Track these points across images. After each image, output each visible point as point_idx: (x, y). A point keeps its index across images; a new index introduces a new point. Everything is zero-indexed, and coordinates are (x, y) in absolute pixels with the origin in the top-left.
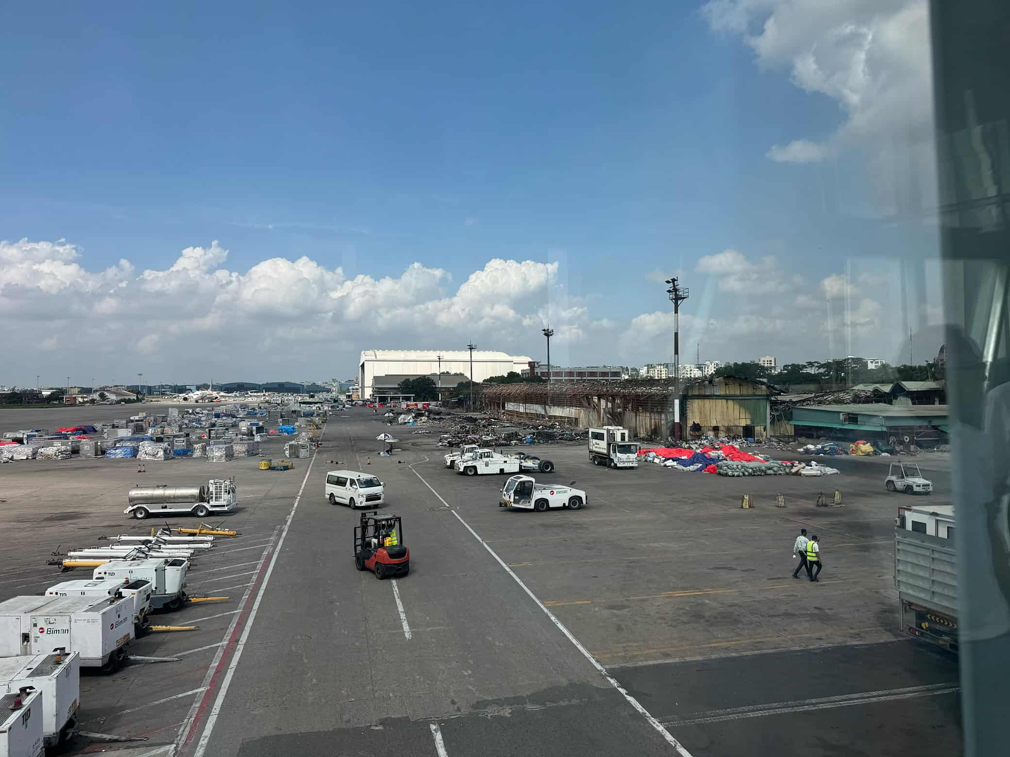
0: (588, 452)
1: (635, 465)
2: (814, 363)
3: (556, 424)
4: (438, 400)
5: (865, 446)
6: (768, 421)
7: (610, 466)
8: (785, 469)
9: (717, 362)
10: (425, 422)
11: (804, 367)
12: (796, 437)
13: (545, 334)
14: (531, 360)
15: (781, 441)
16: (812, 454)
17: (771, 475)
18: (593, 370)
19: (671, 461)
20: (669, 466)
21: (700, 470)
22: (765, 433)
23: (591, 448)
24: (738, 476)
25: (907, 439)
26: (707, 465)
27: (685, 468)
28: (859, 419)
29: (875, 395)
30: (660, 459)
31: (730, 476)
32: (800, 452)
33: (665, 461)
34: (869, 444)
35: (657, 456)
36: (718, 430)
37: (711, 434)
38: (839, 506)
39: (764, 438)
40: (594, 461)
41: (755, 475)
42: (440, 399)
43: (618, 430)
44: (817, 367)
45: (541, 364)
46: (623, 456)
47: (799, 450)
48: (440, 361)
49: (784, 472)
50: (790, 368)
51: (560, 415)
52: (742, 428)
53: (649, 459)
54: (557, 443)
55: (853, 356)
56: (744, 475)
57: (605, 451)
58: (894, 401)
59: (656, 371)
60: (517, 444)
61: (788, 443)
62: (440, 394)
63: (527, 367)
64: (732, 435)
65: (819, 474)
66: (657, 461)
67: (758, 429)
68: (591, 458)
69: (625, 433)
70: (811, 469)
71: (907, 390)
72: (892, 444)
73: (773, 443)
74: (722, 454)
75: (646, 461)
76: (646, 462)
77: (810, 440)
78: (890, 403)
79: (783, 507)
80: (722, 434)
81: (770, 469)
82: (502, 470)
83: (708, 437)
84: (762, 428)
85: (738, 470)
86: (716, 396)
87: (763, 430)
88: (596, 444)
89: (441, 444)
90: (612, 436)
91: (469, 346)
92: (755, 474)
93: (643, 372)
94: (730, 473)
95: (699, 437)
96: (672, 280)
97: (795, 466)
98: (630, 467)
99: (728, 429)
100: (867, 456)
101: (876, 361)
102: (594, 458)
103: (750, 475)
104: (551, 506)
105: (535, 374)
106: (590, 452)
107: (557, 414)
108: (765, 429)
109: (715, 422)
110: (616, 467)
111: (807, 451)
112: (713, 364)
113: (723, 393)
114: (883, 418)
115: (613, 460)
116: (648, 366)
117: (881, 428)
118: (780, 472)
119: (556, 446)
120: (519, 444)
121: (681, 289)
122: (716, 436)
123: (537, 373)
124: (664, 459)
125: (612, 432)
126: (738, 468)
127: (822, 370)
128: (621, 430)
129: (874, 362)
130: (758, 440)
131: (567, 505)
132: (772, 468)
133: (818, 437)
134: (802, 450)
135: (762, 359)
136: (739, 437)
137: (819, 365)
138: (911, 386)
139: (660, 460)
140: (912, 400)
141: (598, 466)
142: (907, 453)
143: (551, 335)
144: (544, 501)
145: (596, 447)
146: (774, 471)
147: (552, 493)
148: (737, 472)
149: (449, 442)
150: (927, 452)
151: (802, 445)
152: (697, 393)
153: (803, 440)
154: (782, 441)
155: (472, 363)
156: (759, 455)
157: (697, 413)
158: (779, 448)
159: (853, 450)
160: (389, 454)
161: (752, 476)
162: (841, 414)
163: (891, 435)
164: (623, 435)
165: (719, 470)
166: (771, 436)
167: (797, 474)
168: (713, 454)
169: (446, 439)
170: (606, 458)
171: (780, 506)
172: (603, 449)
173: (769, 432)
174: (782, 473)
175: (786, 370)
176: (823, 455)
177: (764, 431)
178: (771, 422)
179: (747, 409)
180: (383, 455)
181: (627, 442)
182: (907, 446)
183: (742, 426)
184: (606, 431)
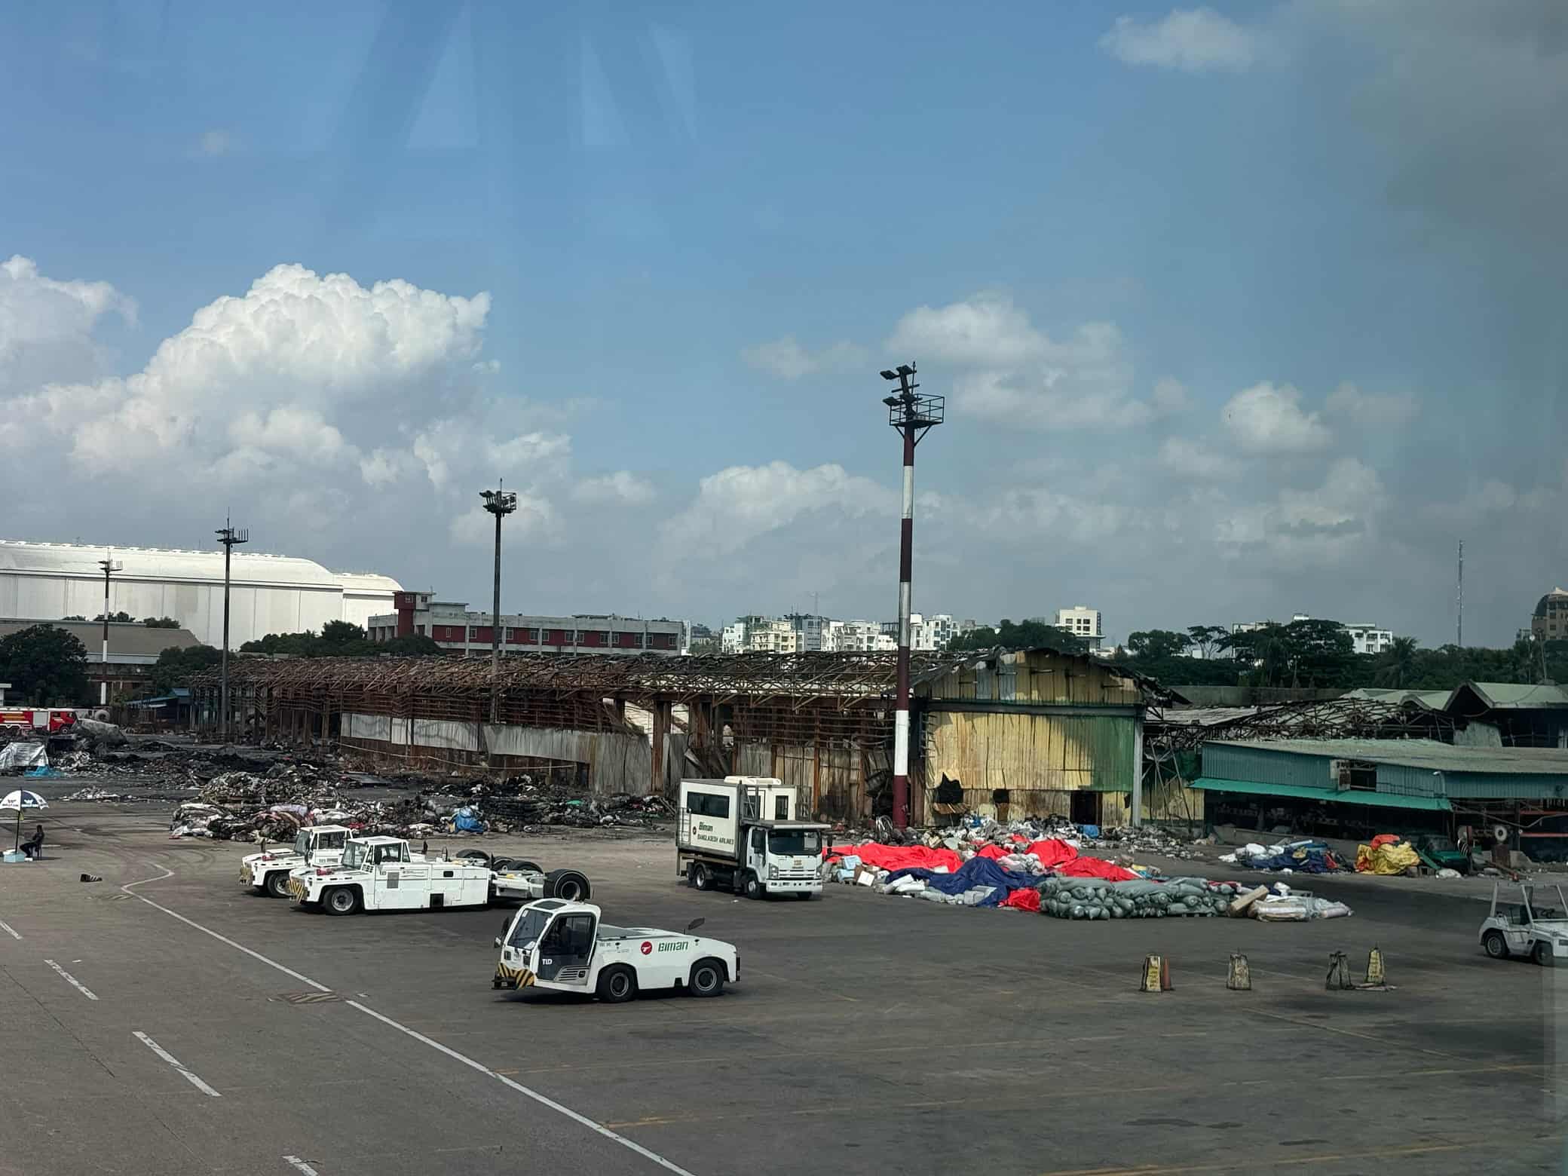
0: (676, 853)
1: (815, 888)
2: (1209, 630)
3: (524, 780)
4: (98, 704)
5: (1397, 850)
6: (1138, 777)
7: (742, 893)
8: (1215, 901)
9: (944, 617)
10: (85, 769)
11: (1184, 640)
12: (1210, 824)
13: (490, 508)
14: (401, 589)
15: (1170, 834)
16: (1261, 868)
17: (1179, 915)
18: (594, 624)
19: (909, 877)
20: (904, 893)
21: (992, 901)
22: (1126, 813)
23: (686, 839)
24: (1098, 917)
25: (1501, 833)
26: (1009, 889)
27: (949, 897)
28: (1380, 777)
29: (1410, 718)
30: (875, 874)
31: (1076, 918)
32: (1226, 864)
33: (890, 879)
34: (1407, 845)
35: (863, 867)
36: (1007, 801)
37: (988, 812)
38: (1383, 989)
39: (1126, 825)
40: (693, 880)
41: (1139, 916)
42: (103, 701)
43: (770, 787)
44: (1216, 641)
45: (434, 600)
46: (784, 863)
47: (1224, 858)
48: (108, 580)
49: (1212, 909)
50: (1147, 641)
51: (531, 754)
52: (1068, 800)
53: (844, 874)
54: (550, 831)
55: (1307, 616)
56: (1112, 915)
57: (730, 849)
58: (1458, 735)
59: (772, 638)
60: (429, 833)
61: (1190, 839)
62: (104, 685)
63: (389, 609)
64: (1043, 815)
65: (1303, 916)
66: (866, 879)
67: (1111, 800)
68: (684, 867)
69: (786, 797)
70: (1279, 901)
71: (1491, 706)
72: (1465, 849)
73: (1151, 839)
74: (1039, 865)
75: (835, 879)
76: (836, 884)
77: (1247, 834)
78: (1448, 739)
79: (1244, 989)
80: (1016, 815)
81: (1178, 899)
82: (437, 899)
83: (980, 818)
84: (1122, 797)
85: (1096, 900)
86: (1006, 704)
87: (1123, 802)
88: (702, 827)
89: (185, 829)
90: (750, 805)
91: (224, 532)
92: (1141, 912)
93: (734, 639)
94: (1077, 910)
95: (956, 820)
96: (898, 369)
97: (1241, 894)
98: (799, 893)
99: (1034, 799)
100: (1404, 877)
101: (1371, 632)
102: (694, 870)
103: (1127, 914)
104: (643, 984)
105: (416, 630)
106: (681, 850)
107: (520, 751)
108: (1128, 801)
109: (999, 777)
110: (763, 894)
111: (1246, 862)
112: (932, 624)
113: (1021, 697)
114: (1442, 777)
115: (753, 872)
116: (747, 620)
117: (1439, 805)
118: (1203, 909)
119: (551, 839)
120: (436, 833)
121: (925, 399)
122: (1002, 818)
123: (422, 628)
124: (886, 873)
125: (753, 794)
126: (1097, 896)
127: (1230, 652)
128: (776, 787)
129: (1365, 636)
130: (1110, 831)
131: (685, 983)
132: (1183, 897)
133: (1269, 825)
134: (1231, 858)
135: (1064, 615)
136: (1062, 822)
137: (1223, 636)
138: (1500, 695)
139: (876, 877)
140: (1503, 733)
141: (705, 893)
142: (1503, 872)
143: (509, 511)
144: (623, 971)
145: (703, 838)
146: (1188, 906)
147: (645, 949)
148: (1095, 906)
149: (212, 826)
150: (1549, 870)
151: (1230, 846)
152: (956, 695)
153: (1227, 831)
154: (1173, 836)
155: (231, 589)
156: (1134, 866)
157: (954, 754)
158: (1169, 852)
159: (1366, 859)
160: (29, 856)
161: (1133, 917)
162: (1333, 763)
163: (1463, 820)
164: (781, 801)
165: (1048, 901)
166: (1143, 821)
167: (1247, 913)
168: (1013, 863)
169: (202, 814)
170: (731, 869)
171: (1236, 986)
172: (722, 841)
173: (1140, 811)
174: (1208, 911)
175: (1137, 648)
176: (1290, 871)
177: (1127, 806)
178: (1143, 781)
179: (1083, 742)
180: (13, 859)
181: (791, 823)
182: (1501, 855)
183: (1068, 791)
184: (735, 790)
